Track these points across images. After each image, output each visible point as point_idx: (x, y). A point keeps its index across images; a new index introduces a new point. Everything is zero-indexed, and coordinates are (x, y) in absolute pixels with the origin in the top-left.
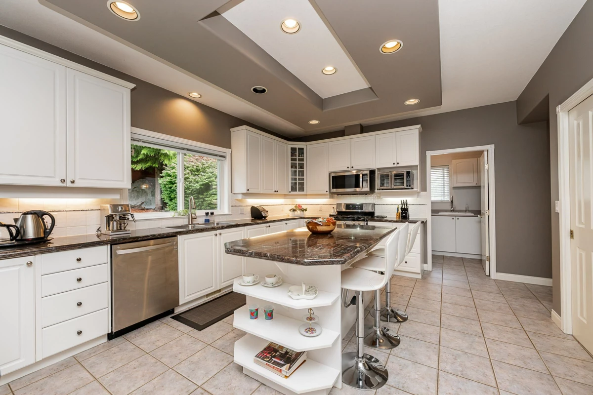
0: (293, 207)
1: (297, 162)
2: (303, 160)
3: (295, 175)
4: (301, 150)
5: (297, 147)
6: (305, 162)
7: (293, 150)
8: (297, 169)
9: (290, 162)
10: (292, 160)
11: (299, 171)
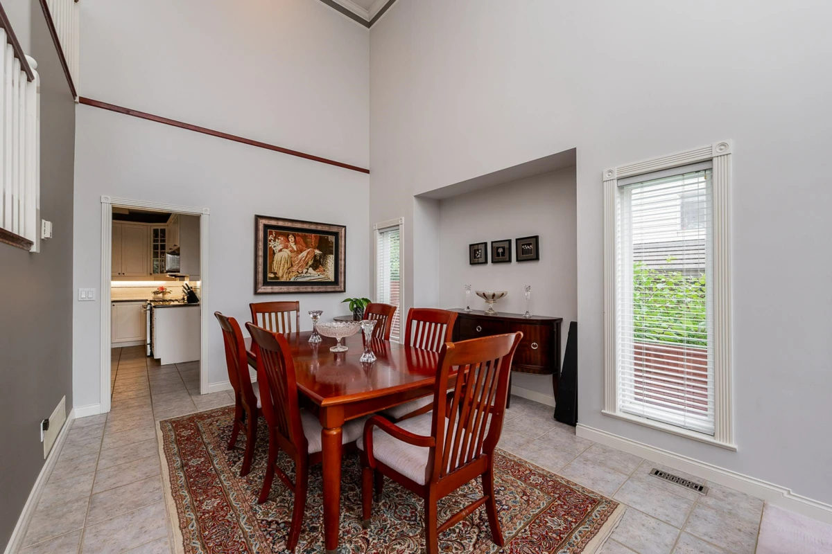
0: (156, 289)
1: (159, 243)
2: (164, 241)
3: (157, 257)
4: (163, 231)
5: (159, 228)
6: (166, 243)
7: (156, 231)
8: (159, 251)
9: (152, 244)
10: (155, 241)
11: (161, 253)
